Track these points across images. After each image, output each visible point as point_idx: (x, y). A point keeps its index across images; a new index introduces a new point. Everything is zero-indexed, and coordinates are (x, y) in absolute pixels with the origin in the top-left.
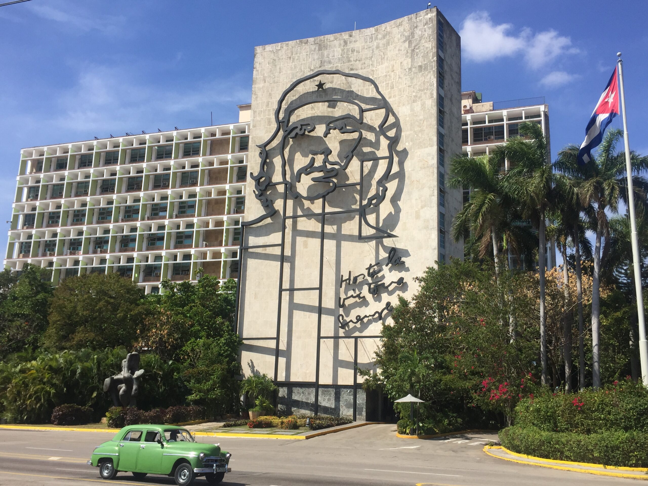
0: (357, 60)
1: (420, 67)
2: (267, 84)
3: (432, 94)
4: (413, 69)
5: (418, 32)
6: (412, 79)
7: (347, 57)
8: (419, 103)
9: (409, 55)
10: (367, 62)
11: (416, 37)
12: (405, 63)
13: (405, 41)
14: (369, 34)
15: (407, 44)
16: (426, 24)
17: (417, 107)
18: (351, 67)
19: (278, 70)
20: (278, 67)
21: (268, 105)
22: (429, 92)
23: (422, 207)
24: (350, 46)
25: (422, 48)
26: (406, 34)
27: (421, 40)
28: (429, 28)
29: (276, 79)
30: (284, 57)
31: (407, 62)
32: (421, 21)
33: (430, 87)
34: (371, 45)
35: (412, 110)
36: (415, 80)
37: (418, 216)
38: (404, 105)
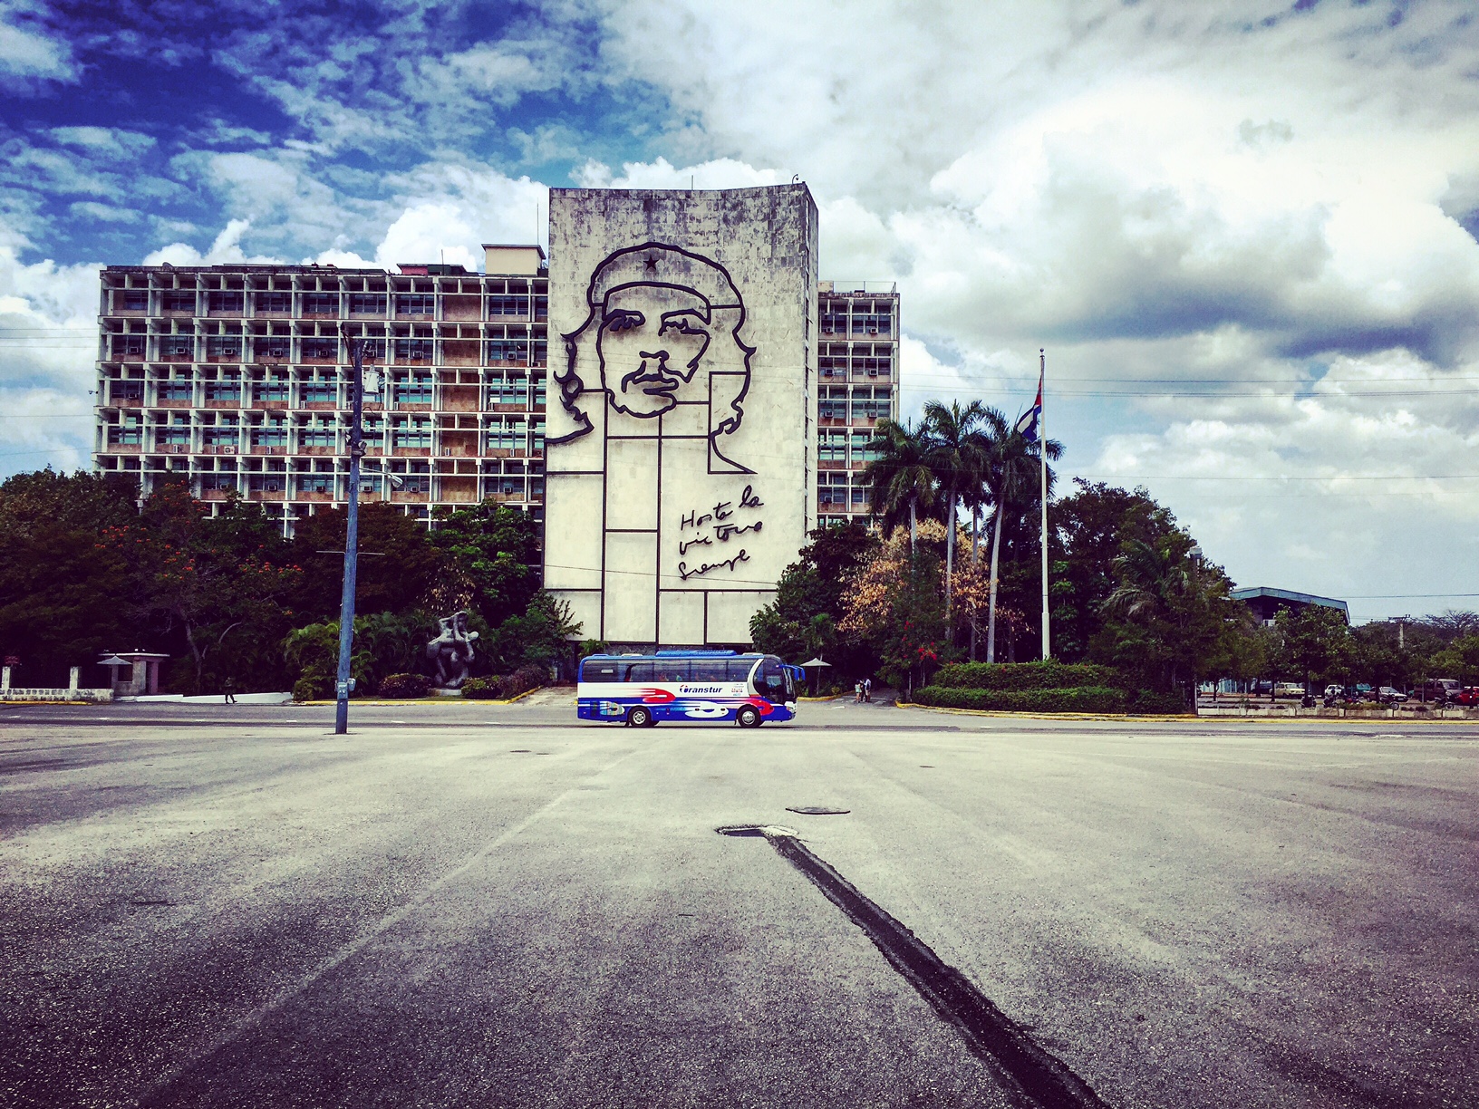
0: (696, 233)
1: (784, 260)
2: (570, 246)
3: (799, 299)
4: (775, 261)
5: (781, 213)
6: (772, 273)
7: (685, 226)
8: (782, 307)
9: (769, 240)
10: (713, 238)
11: (778, 217)
12: (763, 250)
13: (763, 220)
14: (714, 198)
15: (765, 224)
16: (792, 203)
17: (780, 311)
18: (689, 241)
19: (586, 229)
20: (585, 225)
21: (573, 278)
22: (794, 295)
23: (785, 439)
24: (689, 211)
25: (786, 234)
26: (766, 211)
27: (784, 224)
28: (796, 210)
29: (584, 242)
30: (594, 210)
31: (766, 250)
32: (784, 197)
33: (796, 289)
34: (716, 214)
35: (772, 313)
36: (776, 275)
37: (779, 449)
38: (761, 305)
